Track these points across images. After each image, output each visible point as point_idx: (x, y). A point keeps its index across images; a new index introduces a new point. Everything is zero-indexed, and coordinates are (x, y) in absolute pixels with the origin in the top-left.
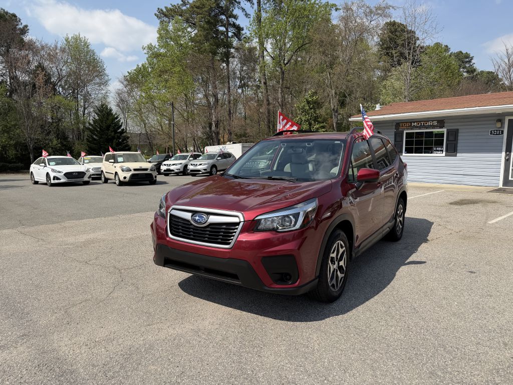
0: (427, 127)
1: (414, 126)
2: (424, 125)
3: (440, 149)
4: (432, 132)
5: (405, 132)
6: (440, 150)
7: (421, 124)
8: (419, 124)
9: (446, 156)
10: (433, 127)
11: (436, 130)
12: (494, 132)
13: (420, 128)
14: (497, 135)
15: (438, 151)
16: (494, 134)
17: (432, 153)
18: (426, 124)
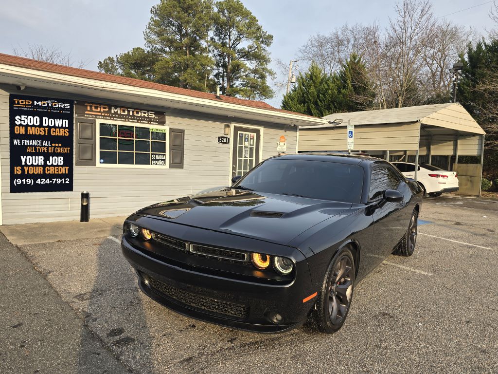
0: (139, 120)
1: (116, 113)
2: (133, 115)
3: (161, 157)
4: (149, 128)
5: (99, 121)
6: (162, 160)
7: (129, 111)
8: (124, 111)
9: (171, 167)
10: (150, 121)
11: (154, 127)
12: (222, 140)
13: (127, 118)
14: (224, 143)
15: (158, 160)
16: (221, 142)
17: (148, 163)
18: (137, 113)
